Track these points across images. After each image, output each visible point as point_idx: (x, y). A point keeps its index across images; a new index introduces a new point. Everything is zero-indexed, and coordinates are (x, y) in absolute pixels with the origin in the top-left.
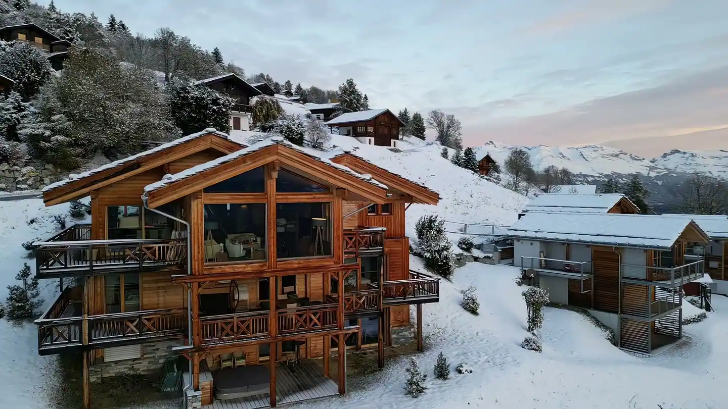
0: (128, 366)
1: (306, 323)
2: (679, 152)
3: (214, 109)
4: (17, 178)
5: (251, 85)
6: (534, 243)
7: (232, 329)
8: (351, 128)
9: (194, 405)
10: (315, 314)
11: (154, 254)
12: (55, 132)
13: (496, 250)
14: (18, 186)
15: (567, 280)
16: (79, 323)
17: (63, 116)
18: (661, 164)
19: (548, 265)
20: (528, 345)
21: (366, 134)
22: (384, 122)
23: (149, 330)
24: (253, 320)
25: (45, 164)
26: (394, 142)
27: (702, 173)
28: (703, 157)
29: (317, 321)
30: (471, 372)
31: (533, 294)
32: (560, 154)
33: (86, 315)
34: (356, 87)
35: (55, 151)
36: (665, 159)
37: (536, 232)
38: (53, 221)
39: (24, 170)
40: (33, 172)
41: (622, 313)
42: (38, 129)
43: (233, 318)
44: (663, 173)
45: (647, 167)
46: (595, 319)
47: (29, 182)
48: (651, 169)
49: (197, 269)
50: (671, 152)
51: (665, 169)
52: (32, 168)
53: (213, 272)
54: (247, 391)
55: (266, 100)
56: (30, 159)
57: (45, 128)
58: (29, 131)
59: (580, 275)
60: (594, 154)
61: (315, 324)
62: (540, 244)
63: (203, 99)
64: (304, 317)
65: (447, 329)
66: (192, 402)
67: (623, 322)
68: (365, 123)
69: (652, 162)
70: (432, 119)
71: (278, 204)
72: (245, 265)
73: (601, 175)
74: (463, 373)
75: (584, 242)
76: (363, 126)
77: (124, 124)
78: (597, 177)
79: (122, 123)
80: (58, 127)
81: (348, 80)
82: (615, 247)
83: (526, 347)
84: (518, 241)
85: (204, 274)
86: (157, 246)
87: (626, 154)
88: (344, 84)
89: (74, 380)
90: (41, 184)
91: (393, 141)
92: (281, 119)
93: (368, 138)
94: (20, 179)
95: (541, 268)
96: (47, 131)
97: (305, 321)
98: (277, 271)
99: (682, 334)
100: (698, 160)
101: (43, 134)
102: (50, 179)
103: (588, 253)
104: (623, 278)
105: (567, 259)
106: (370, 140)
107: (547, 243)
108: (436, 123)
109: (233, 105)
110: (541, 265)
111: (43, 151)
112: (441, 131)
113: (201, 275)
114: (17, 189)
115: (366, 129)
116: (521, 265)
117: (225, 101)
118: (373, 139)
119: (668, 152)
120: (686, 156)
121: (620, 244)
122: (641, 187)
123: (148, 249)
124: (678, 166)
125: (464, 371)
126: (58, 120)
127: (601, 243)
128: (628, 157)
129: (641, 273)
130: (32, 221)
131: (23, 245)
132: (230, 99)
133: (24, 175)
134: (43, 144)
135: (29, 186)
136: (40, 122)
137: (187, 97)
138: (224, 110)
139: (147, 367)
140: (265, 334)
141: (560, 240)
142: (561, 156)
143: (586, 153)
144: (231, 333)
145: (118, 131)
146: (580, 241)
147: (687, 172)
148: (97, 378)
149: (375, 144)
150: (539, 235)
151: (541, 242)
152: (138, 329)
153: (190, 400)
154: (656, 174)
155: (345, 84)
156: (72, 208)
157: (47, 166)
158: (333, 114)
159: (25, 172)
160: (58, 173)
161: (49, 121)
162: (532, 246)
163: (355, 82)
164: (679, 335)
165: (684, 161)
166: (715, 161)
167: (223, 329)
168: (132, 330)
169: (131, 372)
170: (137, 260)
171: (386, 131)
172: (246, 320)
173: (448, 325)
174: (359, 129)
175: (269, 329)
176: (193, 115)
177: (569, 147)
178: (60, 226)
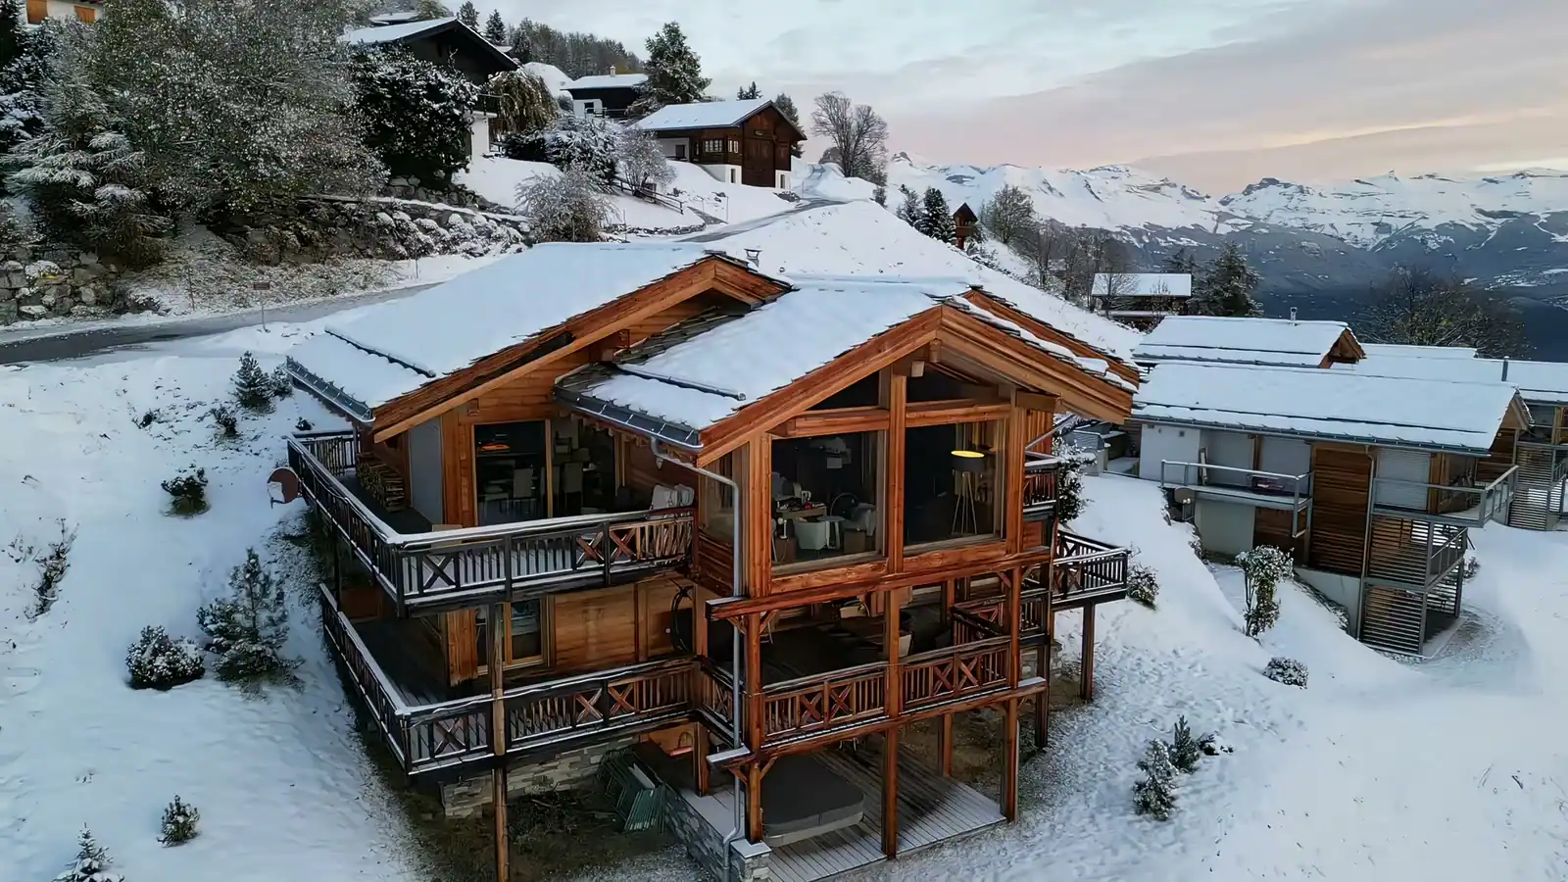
0: (530, 776)
1: (952, 682)
2: (1273, 182)
3: (434, 112)
4: (17, 289)
5: (499, 49)
6: (1188, 432)
7: (819, 706)
8: (685, 142)
9: (757, 873)
10: (967, 662)
11: (632, 545)
12: (103, 177)
13: (1100, 446)
14: (24, 309)
15: (1254, 509)
16: (487, 708)
17: (121, 137)
18: (1240, 207)
19: (1213, 480)
20: (1282, 674)
21: (724, 158)
22: (761, 131)
23: (622, 710)
24: (858, 684)
25: (78, 254)
26: (782, 176)
27: (1315, 226)
28: (1320, 195)
29: (971, 676)
30: (1231, 750)
31: (1266, 562)
32: (1044, 183)
33: (499, 691)
34: (686, 43)
35: (106, 222)
36: (1248, 197)
37: (1192, 409)
38: (202, 419)
39: (32, 270)
40: (54, 275)
41: (1369, 574)
42: (61, 169)
43: (823, 683)
44: (1243, 228)
45: (1213, 213)
46: (1310, 586)
47: (49, 299)
48: (1222, 217)
49: (758, 586)
50: (1261, 184)
51: (1248, 218)
52: (53, 265)
53: (788, 587)
54: (819, 824)
55: (519, 79)
56: (43, 242)
57: (77, 166)
58: (38, 173)
59: (1291, 500)
60: (1113, 185)
61: (969, 683)
62: (1201, 434)
63: (407, 84)
64: (948, 670)
65: (1109, 643)
66: (753, 869)
67: (1366, 592)
68: (722, 133)
69: (1224, 203)
70: (824, 113)
71: (907, 429)
72: (845, 569)
73: (1124, 229)
74: (1217, 754)
75: (1302, 433)
76: (719, 140)
77: (278, 160)
78: (1117, 233)
79: (272, 157)
80: (111, 164)
81: (666, 26)
82: (1371, 446)
83: (1281, 679)
84: (1152, 426)
85: (771, 595)
86: (637, 526)
87: (1175, 186)
88: (658, 35)
89: (429, 817)
90: (75, 304)
91: (779, 173)
92: (564, 129)
93: (729, 167)
94: (26, 291)
95: (1200, 484)
96: (83, 173)
97: (950, 677)
98: (902, 578)
99: (1462, 608)
100: (1313, 201)
101: (76, 181)
102: (94, 289)
103: (1303, 455)
104: (1376, 506)
105: (1256, 468)
106: (733, 171)
107: (1212, 433)
108: (835, 123)
109: (474, 101)
110: (1200, 478)
111: (79, 222)
112: (845, 140)
113: (765, 597)
114: (22, 316)
115: (725, 146)
116: (1159, 478)
117: (457, 91)
118: (738, 169)
119: (1256, 181)
120: (1289, 191)
121: (1380, 441)
122: (1243, 267)
123: (620, 533)
124: (1272, 212)
125: (1218, 750)
126: (110, 146)
127: (1339, 437)
128: (1177, 191)
129: (1418, 498)
130: (148, 419)
131: (164, 485)
132: (467, 85)
133: (31, 284)
134: (78, 206)
135: (49, 307)
136: (62, 150)
137: (371, 79)
138: (457, 112)
139: (568, 775)
140: (879, 710)
141: (1246, 427)
142: (1044, 187)
143: (1096, 181)
144: (816, 714)
145: (263, 176)
146: (1292, 431)
147: (1289, 225)
148: (474, 808)
149: (744, 182)
150: (1198, 416)
151: (1202, 429)
152: (601, 711)
153: (748, 864)
154: (1230, 229)
155: (662, 35)
156: (242, 385)
157: (85, 259)
158: (636, 104)
159: (36, 275)
160: (112, 276)
161: (83, 145)
162: (1182, 438)
163: (683, 31)
164: (1455, 610)
165: (1284, 201)
166: (1345, 203)
167: (803, 708)
168: (590, 714)
169: (536, 789)
170: (600, 562)
171: (765, 152)
172: (845, 686)
173: (1110, 635)
174: (711, 146)
175: (886, 702)
176: (387, 123)
177: (1063, 168)
178: (223, 430)
